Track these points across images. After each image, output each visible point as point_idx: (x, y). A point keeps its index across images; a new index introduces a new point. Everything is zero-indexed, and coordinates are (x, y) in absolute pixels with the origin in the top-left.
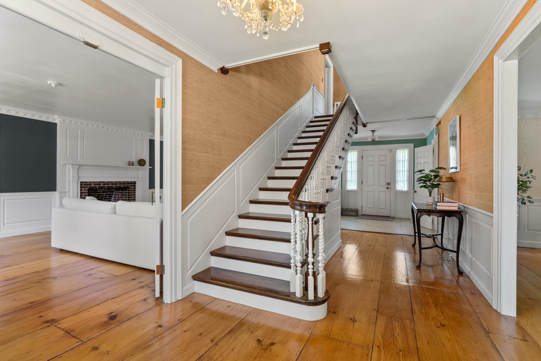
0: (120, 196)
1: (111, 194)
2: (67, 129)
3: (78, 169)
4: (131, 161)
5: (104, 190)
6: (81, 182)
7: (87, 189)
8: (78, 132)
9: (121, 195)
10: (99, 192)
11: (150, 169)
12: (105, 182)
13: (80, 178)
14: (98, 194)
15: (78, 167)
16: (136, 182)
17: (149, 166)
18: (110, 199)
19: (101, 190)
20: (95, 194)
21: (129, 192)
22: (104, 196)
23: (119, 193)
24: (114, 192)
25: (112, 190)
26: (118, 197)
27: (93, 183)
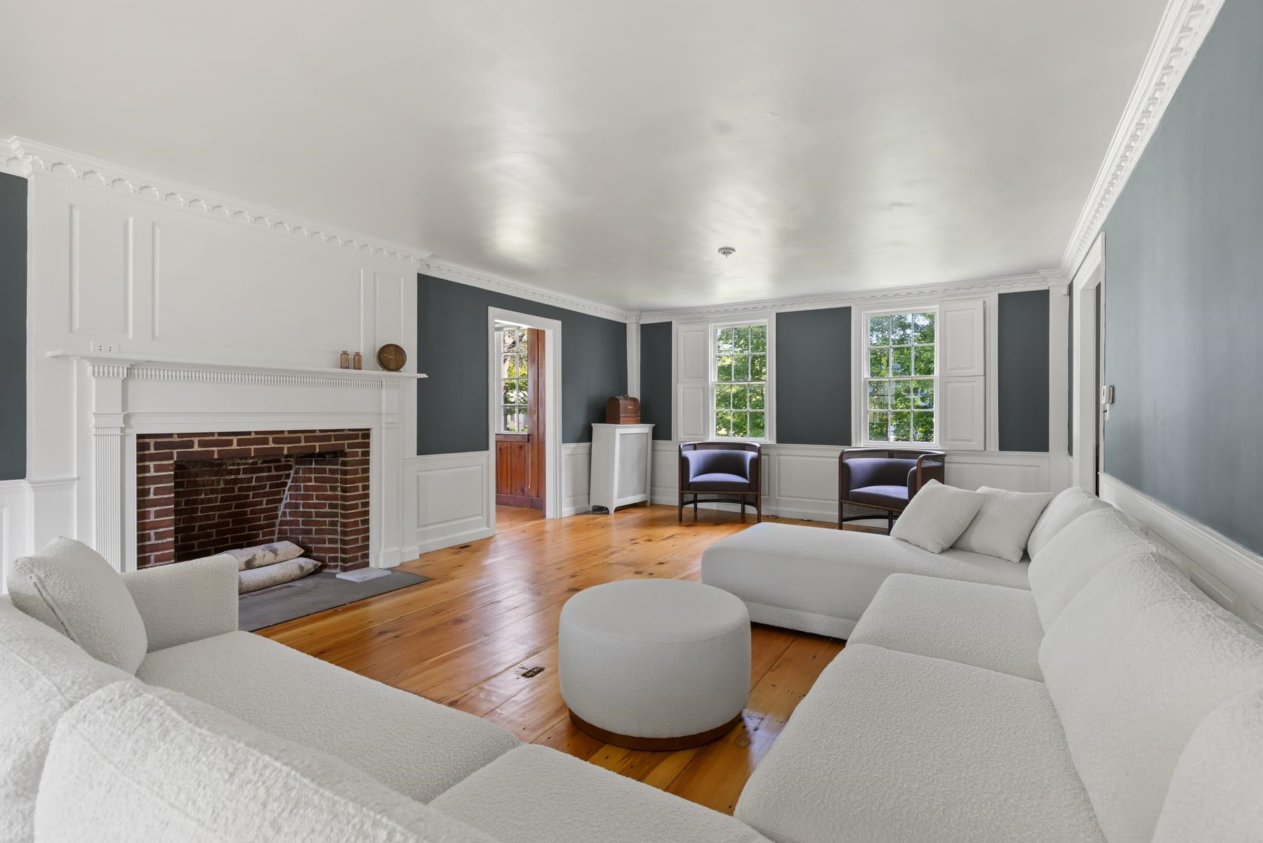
0: (313, 483)
1: (279, 477)
2: (71, 207)
3: (124, 381)
4: (352, 351)
5: (252, 464)
6: (139, 436)
7: (172, 462)
8: (126, 223)
9: (317, 480)
10: (230, 472)
11: (419, 380)
12: (249, 433)
13: (133, 421)
14: (228, 477)
15: (123, 372)
16: (369, 430)
17: (418, 372)
18: (278, 493)
19: (238, 464)
20: (219, 481)
21: (346, 470)
22: (254, 483)
23: (310, 471)
24: (290, 468)
25: (283, 463)
26: (306, 488)
27: (196, 440)
